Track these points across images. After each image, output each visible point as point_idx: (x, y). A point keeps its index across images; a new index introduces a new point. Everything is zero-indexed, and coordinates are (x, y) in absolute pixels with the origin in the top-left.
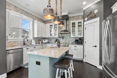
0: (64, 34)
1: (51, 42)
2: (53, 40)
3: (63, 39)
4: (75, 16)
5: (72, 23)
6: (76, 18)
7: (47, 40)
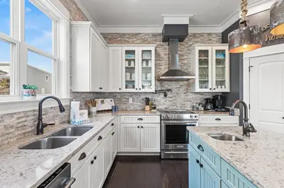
0: (170, 83)
1: (124, 106)
2: (131, 100)
3: (165, 96)
4: (201, 35)
5: (200, 51)
6: (202, 38)
7: (109, 100)
